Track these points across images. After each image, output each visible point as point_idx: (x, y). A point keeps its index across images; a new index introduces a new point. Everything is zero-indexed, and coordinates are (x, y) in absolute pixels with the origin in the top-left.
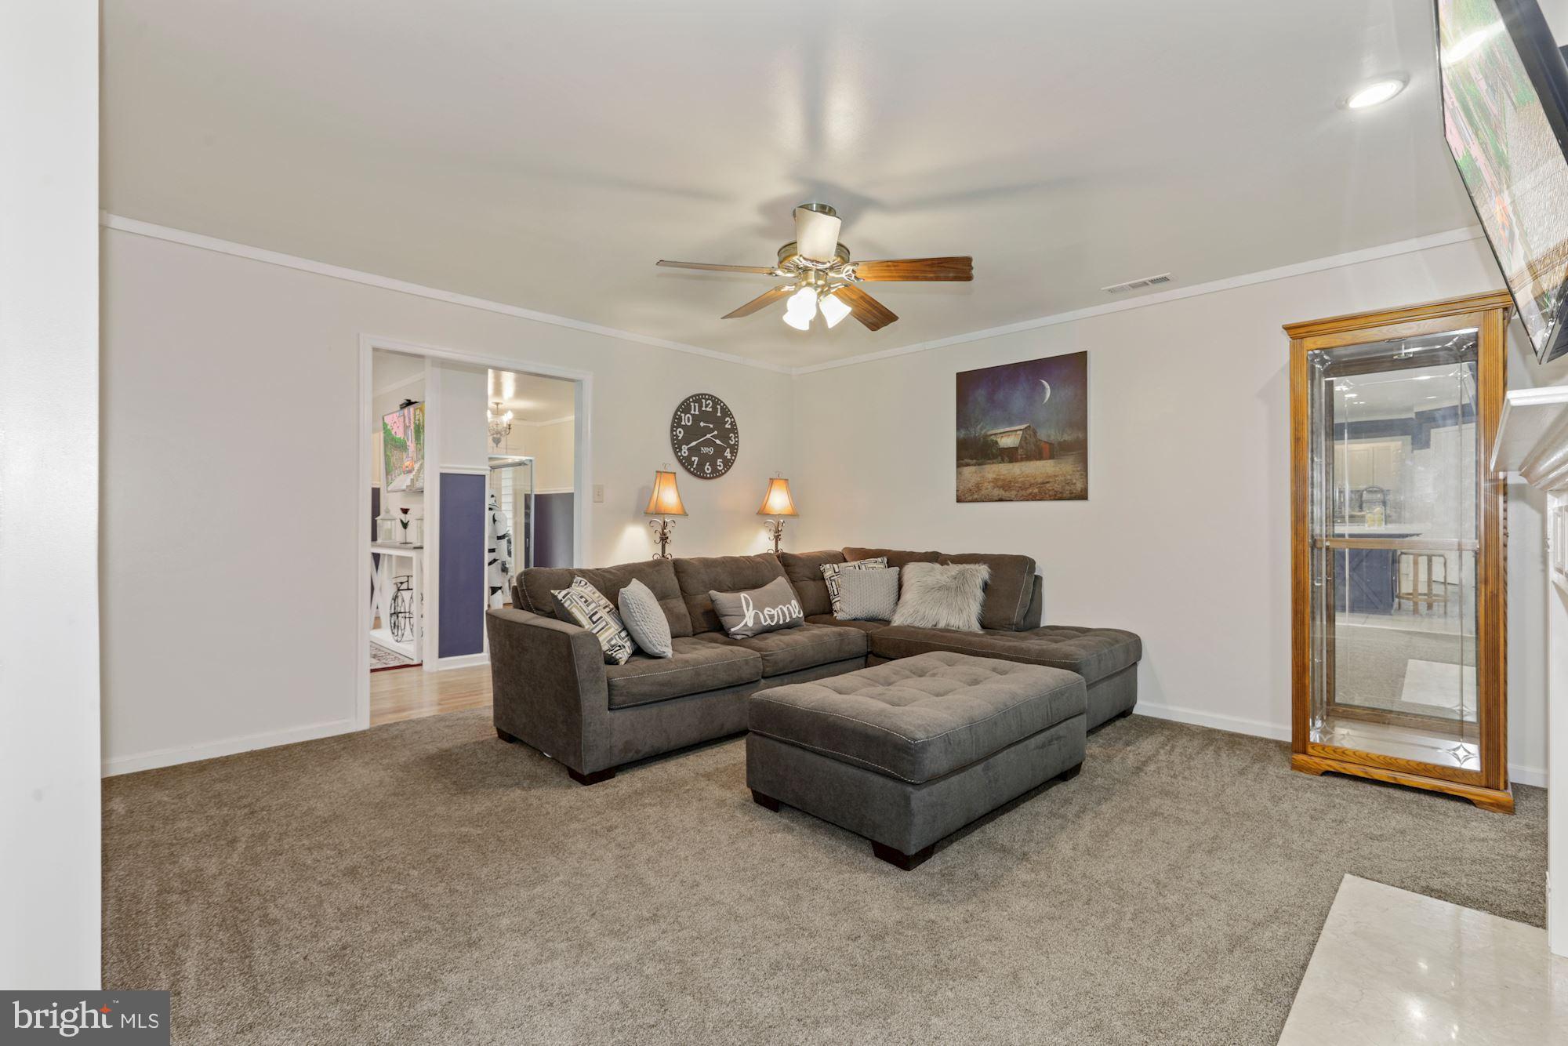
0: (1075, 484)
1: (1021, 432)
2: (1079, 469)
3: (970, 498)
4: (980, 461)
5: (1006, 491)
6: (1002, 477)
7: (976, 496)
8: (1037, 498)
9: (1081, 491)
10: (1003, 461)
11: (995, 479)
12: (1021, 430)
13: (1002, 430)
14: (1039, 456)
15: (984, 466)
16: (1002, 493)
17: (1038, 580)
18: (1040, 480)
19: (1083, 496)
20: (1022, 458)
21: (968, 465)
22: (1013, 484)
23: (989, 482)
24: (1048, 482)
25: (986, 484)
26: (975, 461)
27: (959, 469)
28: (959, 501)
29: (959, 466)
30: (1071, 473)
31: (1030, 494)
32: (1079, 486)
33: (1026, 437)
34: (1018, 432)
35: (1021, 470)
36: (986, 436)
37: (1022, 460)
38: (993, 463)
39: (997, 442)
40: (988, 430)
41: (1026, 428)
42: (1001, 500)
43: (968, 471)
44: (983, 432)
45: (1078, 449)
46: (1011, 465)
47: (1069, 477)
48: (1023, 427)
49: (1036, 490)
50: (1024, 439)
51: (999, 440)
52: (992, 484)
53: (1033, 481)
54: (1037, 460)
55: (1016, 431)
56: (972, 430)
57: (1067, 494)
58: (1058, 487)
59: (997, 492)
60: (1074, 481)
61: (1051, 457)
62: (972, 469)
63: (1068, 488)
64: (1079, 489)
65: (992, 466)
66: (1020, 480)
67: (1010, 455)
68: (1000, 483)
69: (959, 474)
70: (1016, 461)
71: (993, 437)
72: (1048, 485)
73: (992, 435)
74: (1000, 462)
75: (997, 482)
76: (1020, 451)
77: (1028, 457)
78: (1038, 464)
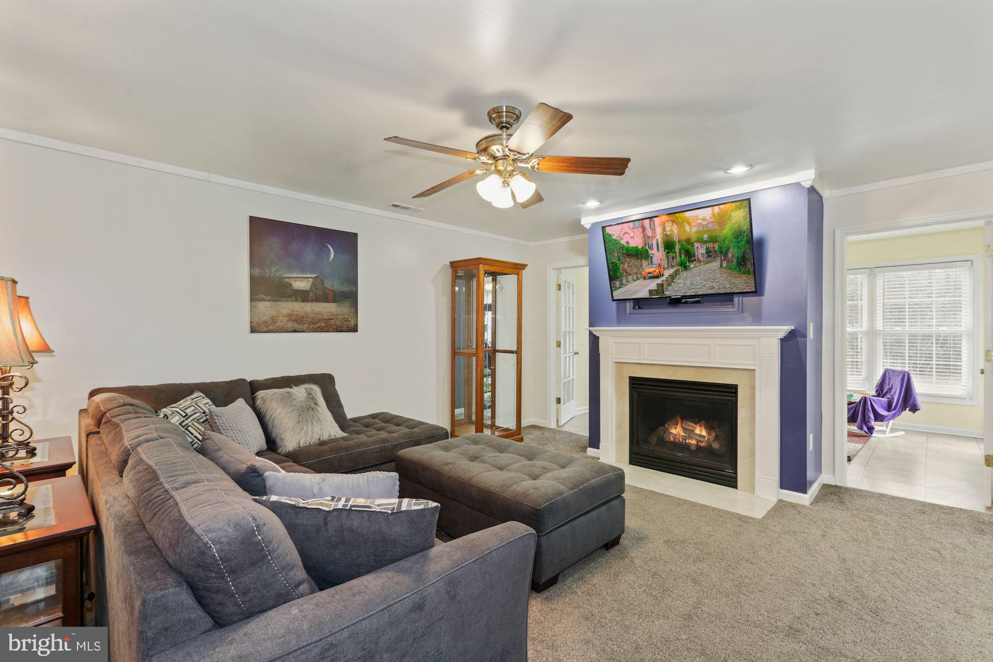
0: (350, 321)
1: (312, 280)
2: (352, 311)
3: (266, 329)
4: (275, 298)
5: (300, 324)
6: (295, 313)
7: (271, 328)
8: (324, 330)
9: (354, 326)
10: (296, 300)
11: (289, 314)
12: (312, 278)
13: (295, 275)
14: (326, 300)
15: (279, 303)
16: (296, 326)
18: (326, 318)
19: (355, 329)
20: (312, 299)
21: (262, 300)
22: (305, 319)
23: (284, 317)
24: (332, 319)
25: (281, 318)
26: (269, 297)
27: (254, 303)
28: (253, 331)
29: (253, 299)
30: (347, 313)
31: (319, 327)
32: (353, 323)
33: (315, 284)
34: (309, 279)
35: (312, 308)
36: (281, 278)
37: (312, 301)
38: (288, 301)
39: (291, 284)
40: (283, 273)
41: (315, 277)
42: (295, 332)
43: (261, 306)
44: (278, 274)
45: (351, 297)
46: (303, 304)
47: (346, 316)
48: (314, 276)
49: (323, 324)
50: (314, 285)
51: (293, 283)
52: (286, 318)
53: (320, 317)
54: (324, 302)
55: (308, 278)
56: (267, 271)
57: (345, 328)
58: (339, 323)
59: (290, 325)
60: (350, 319)
61: (334, 301)
62: (268, 304)
63: (345, 323)
64: (353, 325)
65: (286, 303)
66: (311, 316)
67: (303, 296)
68: (294, 318)
69: (252, 308)
70: (308, 301)
71: (287, 280)
72: (332, 321)
73: (286, 278)
74: (294, 301)
75: (290, 317)
76: (311, 294)
77: (317, 300)
78: (326, 305)
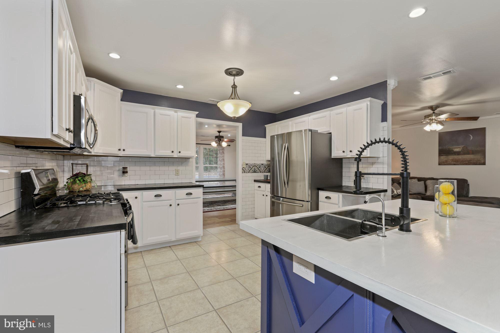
0: (481, 161)
2: (482, 157)
3: (444, 164)
5: (456, 162)
6: (455, 159)
7: (445, 164)
8: (468, 164)
9: (483, 163)
11: (452, 159)
13: (455, 147)
14: (468, 153)
15: (448, 156)
16: (455, 163)
17: (468, 185)
18: (468, 160)
21: (442, 156)
22: (459, 161)
23: (450, 160)
24: (472, 160)
25: (449, 161)
26: (445, 155)
27: (440, 157)
28: (439, 164)
31: (465, 163)
35: (462, 157)
37: (462, 155)
38: (452, 155)
39: (453, 150)
41: (463, 147)
42: (455, 165)
43: (442, 157)
44: (448, 147)
45: (482, 152)
46: (458, 156)
47: (479, 159)
49: (467, 162)
50: (463, 149)
51: (454, 149)
52: (451, 161)
53: (466, 160)
55: (460, 147)
56: (444, 147)
57: (478, 163)
58: (475, 162)
59: (453, 163)
61: (473, 154)
62: (444, 157)
66: (461, 160)
67: (458, 153)
69: (439, 158)
70: (460, 155)
71: (452, 149)
73: (451, 148)
74: (454, 155)
75: (453, 160)
76: (461, 152)
77: (464, 154)
78: (468, 156)
